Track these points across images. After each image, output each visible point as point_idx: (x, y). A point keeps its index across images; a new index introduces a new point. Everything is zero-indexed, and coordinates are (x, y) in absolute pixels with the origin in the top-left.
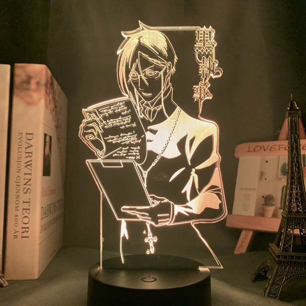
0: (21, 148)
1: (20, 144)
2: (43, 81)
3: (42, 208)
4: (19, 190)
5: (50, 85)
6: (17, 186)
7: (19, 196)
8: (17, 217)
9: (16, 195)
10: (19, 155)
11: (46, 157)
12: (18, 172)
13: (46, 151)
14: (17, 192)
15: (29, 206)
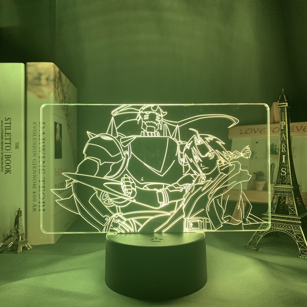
0: (36, 135)
1: (35, 132)
2: (52, 77)
3: (55, 185)
4: (36, 171)
5: (58, 80)
6: (34, 168)
7: (36, 176)
8: (35, 194)
9: (33, 175)
10: (34, 141)
11: (57, 142)
12: (34, 156)
13: (57, 137)
14: (33, 173)
15: (44, 184)
